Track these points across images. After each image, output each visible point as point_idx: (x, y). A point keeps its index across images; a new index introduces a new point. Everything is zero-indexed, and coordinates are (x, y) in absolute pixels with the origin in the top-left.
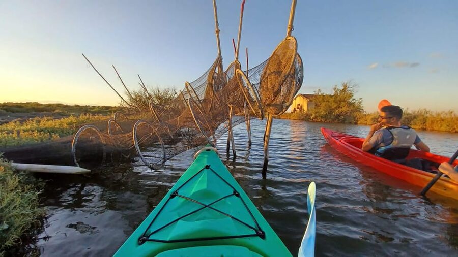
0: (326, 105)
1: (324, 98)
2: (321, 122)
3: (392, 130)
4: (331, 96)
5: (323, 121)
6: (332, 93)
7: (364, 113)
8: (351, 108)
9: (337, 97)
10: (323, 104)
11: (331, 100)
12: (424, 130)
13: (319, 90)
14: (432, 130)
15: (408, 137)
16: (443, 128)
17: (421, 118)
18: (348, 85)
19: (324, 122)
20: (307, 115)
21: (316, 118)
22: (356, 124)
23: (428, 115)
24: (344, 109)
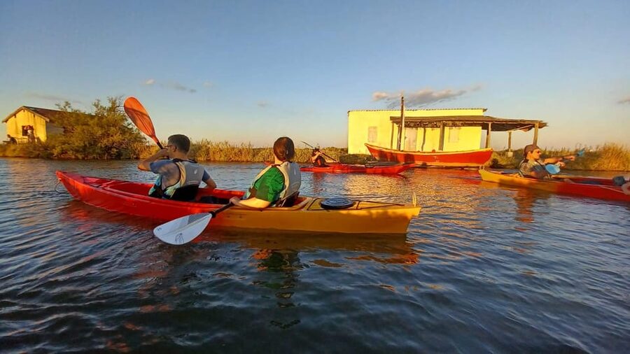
0: (83, 130)
1: (79, 118)
2: (77, 159)
3: (179, 164)
4: (92, 117)
5: (80, 157)
6: (92, 111)
7: (147, 144)
8: (127, 135)
9: (102, 118)
10: (78, 129)
11: (91, 122)
12: (208, 161)
13: (67, 104)
14: (215, 161)
15: (195, 172)
16: (222, 159)
17: (204, 149)
18: (117, 101)
19: (83, 159)
20: (46, 147)
21: (64, 152)
22: (137, 158)
23: (209, 146)
24: (117, 138)
